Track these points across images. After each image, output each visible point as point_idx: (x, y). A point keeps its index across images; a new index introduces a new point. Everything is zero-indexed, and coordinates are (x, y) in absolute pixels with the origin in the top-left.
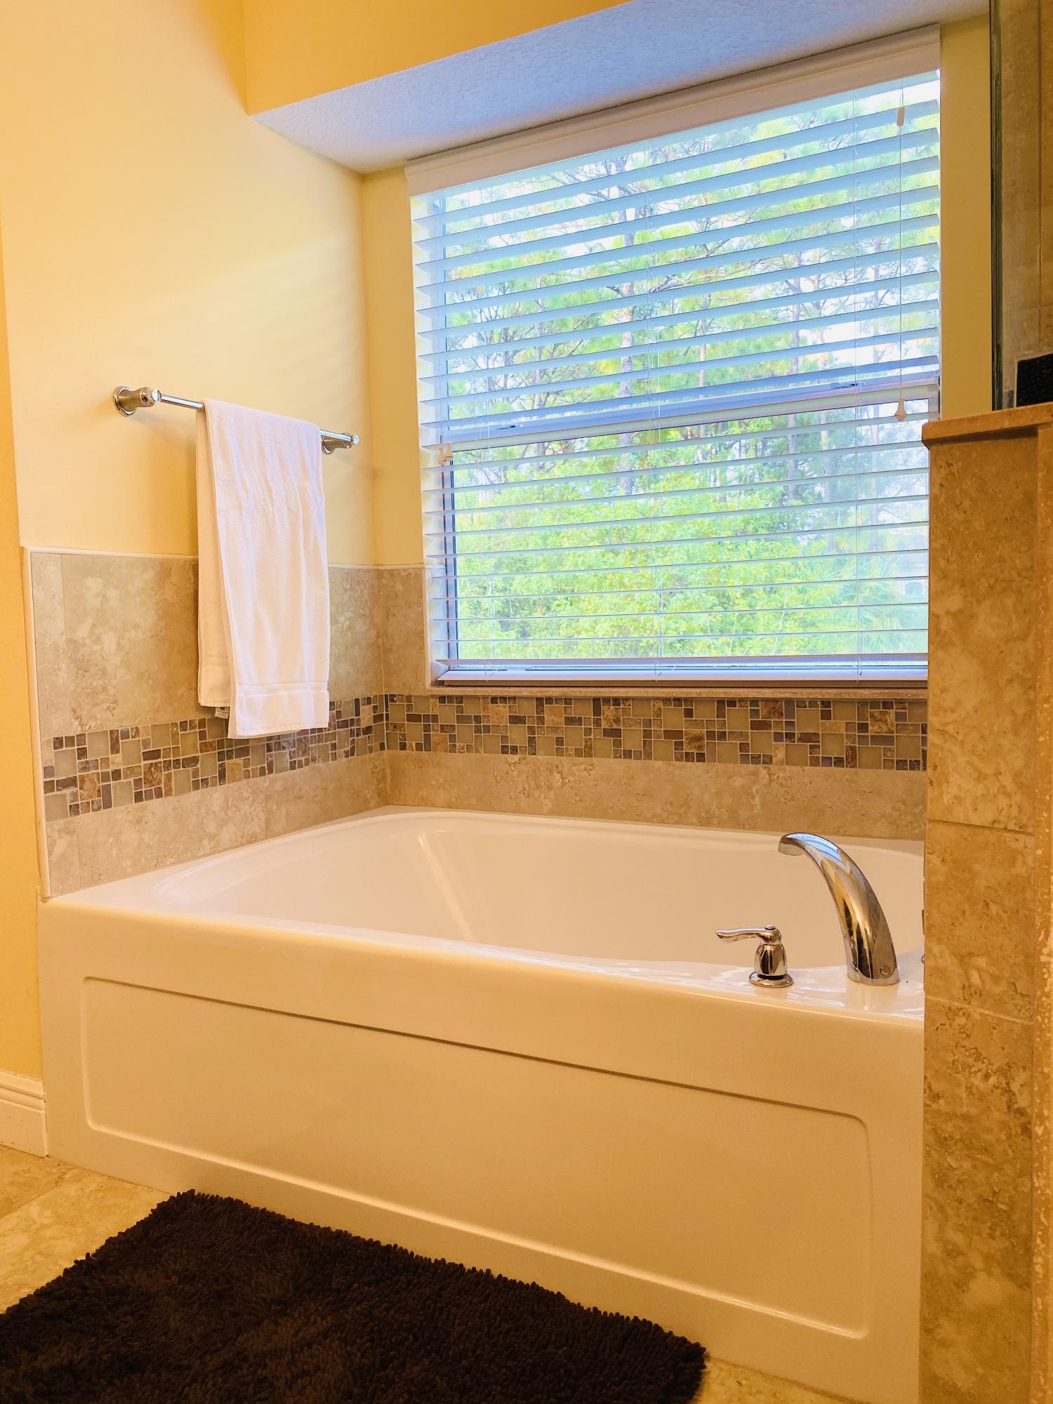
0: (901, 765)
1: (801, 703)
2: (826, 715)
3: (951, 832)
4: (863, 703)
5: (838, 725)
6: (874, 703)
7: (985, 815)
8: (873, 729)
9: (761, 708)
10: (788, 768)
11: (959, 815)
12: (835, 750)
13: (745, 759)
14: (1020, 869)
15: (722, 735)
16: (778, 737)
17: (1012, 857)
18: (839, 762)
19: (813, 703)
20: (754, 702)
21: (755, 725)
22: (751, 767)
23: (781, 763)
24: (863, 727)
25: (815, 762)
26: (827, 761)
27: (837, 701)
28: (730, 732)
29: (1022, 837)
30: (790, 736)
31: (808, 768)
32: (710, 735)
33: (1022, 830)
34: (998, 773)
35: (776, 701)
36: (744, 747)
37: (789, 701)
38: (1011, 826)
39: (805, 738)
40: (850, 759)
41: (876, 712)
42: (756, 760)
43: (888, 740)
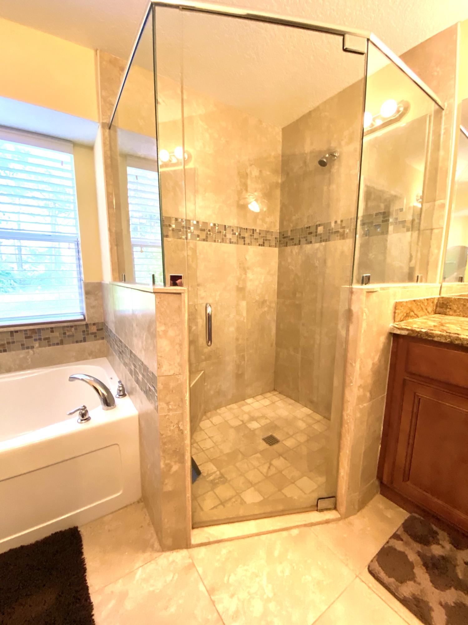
0: (77, 342)
1: (43, 329)
2: (52, 332)
3: (163, 378)
4: (64, 327)
5: (57, 334)
6: (68, 327)
7: (172, 373)
8: (67, 334)
9: (28, 332)
10: (40, 349)
11: (165, 374)
12: (56, 341)
13: (23, 349)
14: (179, 382)
15: (13, 342)
16: (35, 340)
17: (178, 380)
18: (58, 344)
19: (47, 329)
20: (26, 330)
21: (26, 338)
22: (27, 350)
23: (38, 347)
24: (65, 333)
25: (50, 345)
26: (54, 345)
27: (55, 327)
28: (17, 341)
29: (180, 375)
30: (40, 339)
31: (47, 348)
32: (8, 343)
33: (180, 374)
34: (174, 363)
35: (34, 329)
36: (22, 345)
37: (39, 329)
38: (178, 374)
39: (45, 339)
40: (62, 343)
41: (68, 329)
42: (28, 348)
43: (72, 336)
